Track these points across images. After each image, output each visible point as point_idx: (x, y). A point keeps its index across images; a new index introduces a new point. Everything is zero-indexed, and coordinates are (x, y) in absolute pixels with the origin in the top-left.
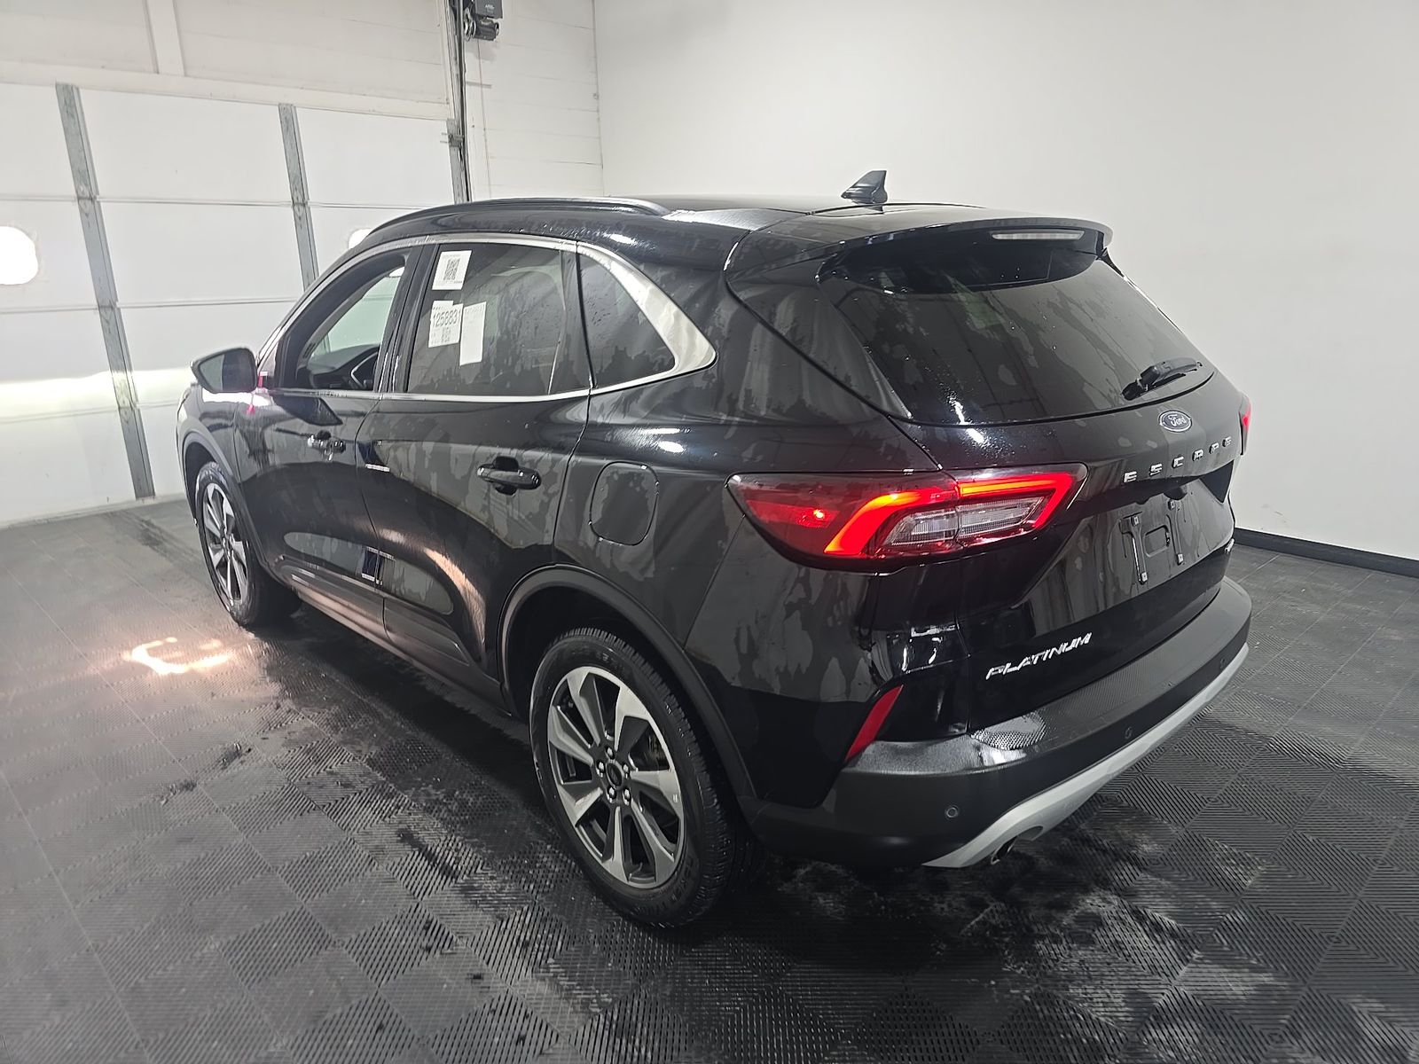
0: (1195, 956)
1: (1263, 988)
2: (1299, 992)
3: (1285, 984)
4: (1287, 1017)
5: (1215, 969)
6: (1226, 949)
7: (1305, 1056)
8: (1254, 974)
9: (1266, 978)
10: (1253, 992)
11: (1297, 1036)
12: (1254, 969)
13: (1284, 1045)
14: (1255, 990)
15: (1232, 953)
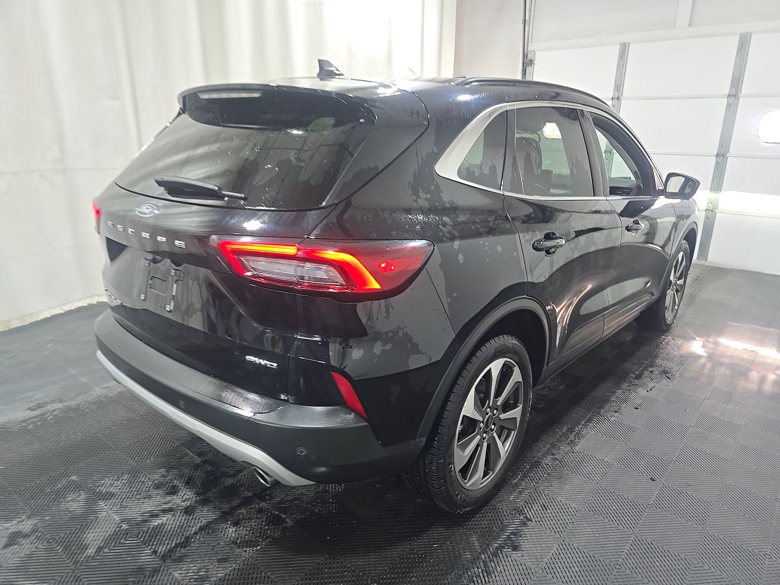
0: (124, 526)
1: (86, 547)
2: (72, 563)
3: (82, 559)
4: (60, 550)
5: (111, 531)
6: (122, 541)
7: (34, 548)
8: (97, 547)
9: (91, 551)
10: (85, 542)
11: (46, 550)
12: (100, 549)
13: (46, 541)
14: (86, 543)
15: (118, 542)
